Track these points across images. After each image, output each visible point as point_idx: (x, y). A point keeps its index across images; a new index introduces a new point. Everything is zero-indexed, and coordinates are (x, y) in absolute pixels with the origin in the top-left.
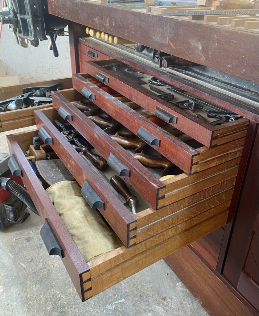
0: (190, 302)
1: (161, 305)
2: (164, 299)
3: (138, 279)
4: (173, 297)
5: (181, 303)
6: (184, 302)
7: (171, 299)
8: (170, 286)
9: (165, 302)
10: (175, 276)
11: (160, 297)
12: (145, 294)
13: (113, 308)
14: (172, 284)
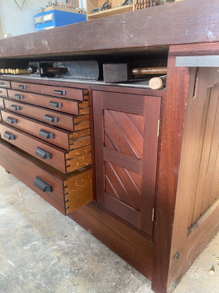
0: (84, 235)
1: (64, 240)
2: (66, 236)
3: (48, 229)
4: (73, 234)
5: (78, 237)
6: (80, 236)
7: (71, 236)
8: (70, 229)
9: (66, 238)
10: (74, 223)
11: (63, 236)
12: (52, 236)
13: (28, 248)
14: (72, 228)
